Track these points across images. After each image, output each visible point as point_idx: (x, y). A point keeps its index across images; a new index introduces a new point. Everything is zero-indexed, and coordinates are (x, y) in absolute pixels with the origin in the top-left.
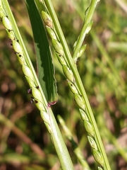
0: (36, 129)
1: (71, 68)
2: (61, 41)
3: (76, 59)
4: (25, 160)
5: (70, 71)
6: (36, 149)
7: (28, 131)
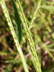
0: (10, 42)
1: (28, 32)
2: (25, 22)
3: (30, 29)
4: (5, 54)
5: (28, 33)
6: (10, 49)
7: (7, 43)
